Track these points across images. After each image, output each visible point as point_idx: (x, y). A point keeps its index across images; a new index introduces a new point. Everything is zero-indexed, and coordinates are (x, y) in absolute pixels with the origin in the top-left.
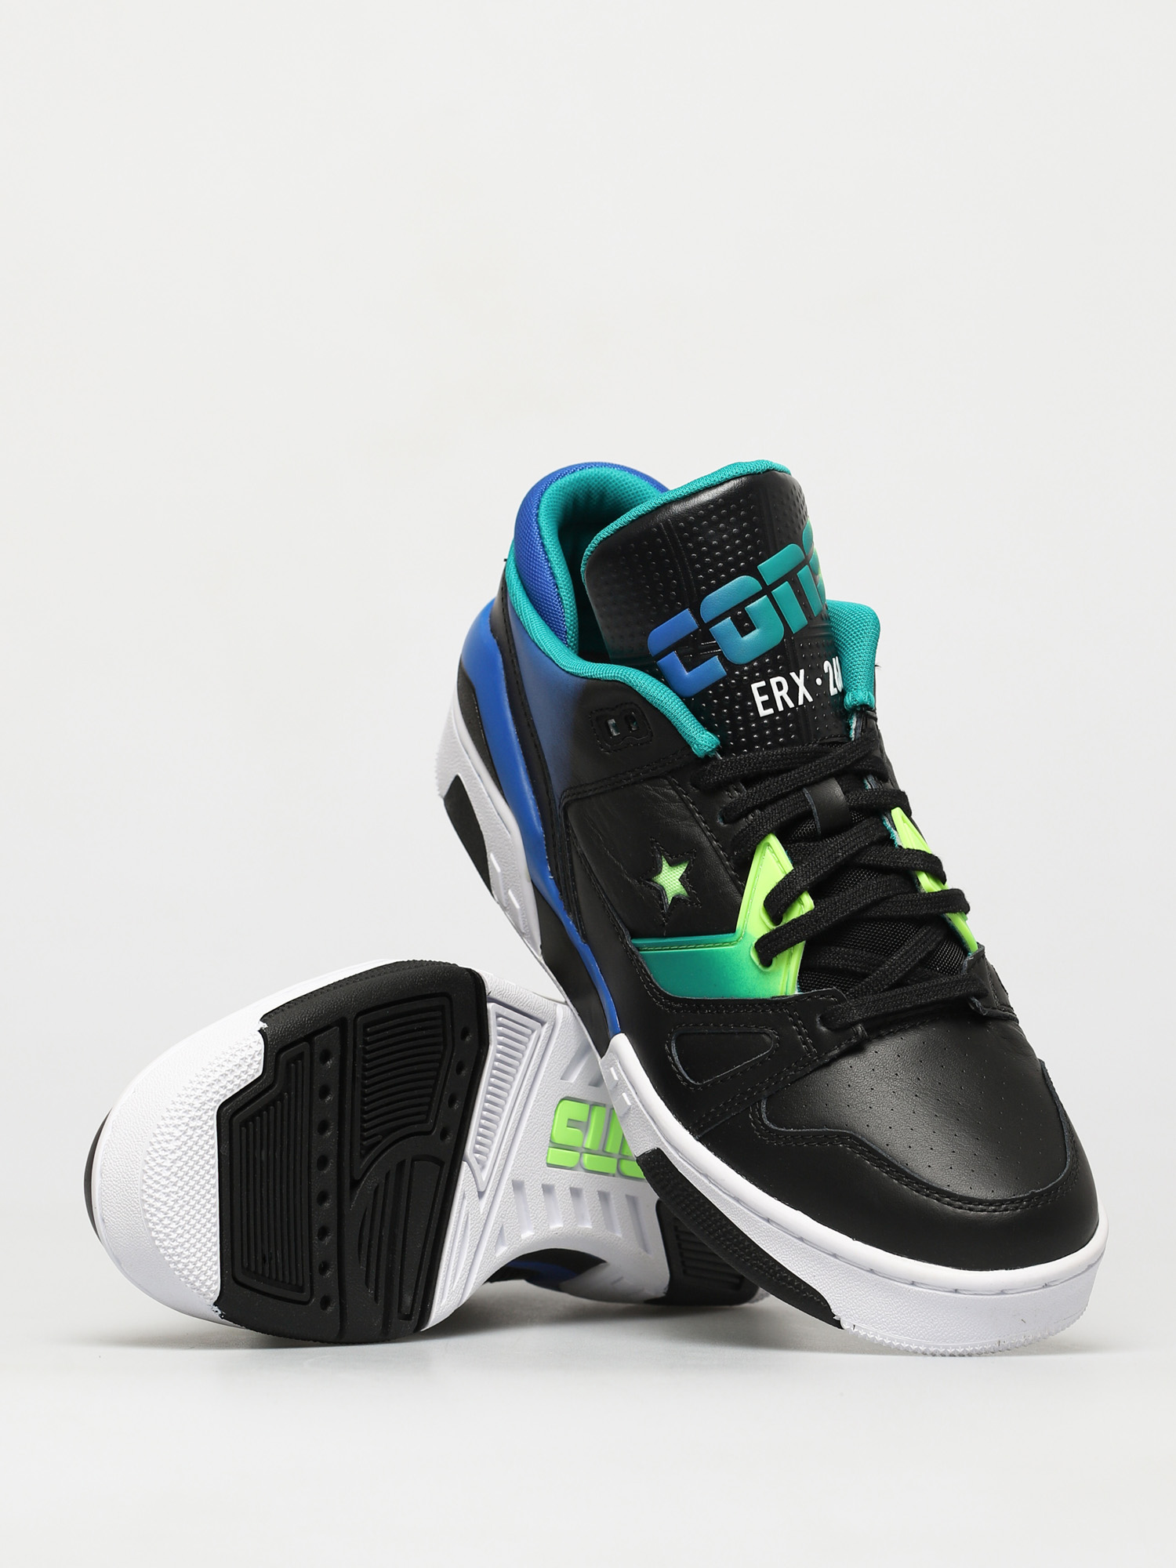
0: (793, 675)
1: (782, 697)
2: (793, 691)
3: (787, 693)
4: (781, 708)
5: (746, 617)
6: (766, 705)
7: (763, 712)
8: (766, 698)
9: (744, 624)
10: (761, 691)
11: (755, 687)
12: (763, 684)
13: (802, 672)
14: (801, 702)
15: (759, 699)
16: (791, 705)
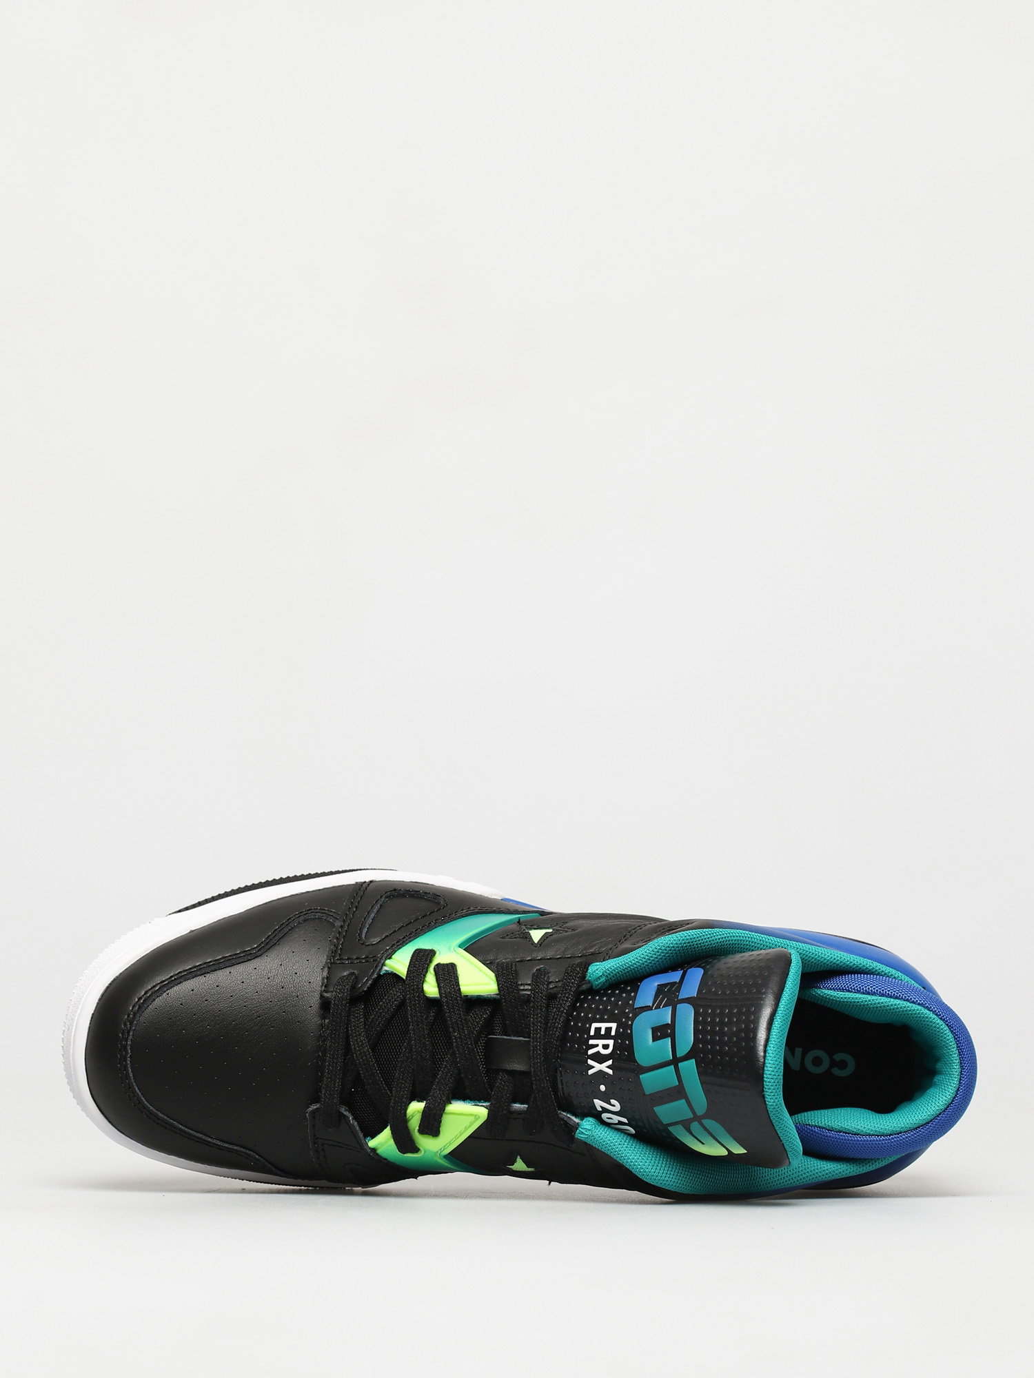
0: (610, 1062)
1: (597, 1045)
2: (600, 1058)
3: (598, 1052)
4: (591, 1042)
5: (664, 1036)
6: (598, 1030)
7: (595, 1025)
8: (603, 1032)
9: (661, 1032)
10: (608, 1030)
11: (614, 1026)
12: (613, 1033)
13: (610, 1072)
14: (590, 1062)
15: (603, 1026)
16: (591, 1052)
